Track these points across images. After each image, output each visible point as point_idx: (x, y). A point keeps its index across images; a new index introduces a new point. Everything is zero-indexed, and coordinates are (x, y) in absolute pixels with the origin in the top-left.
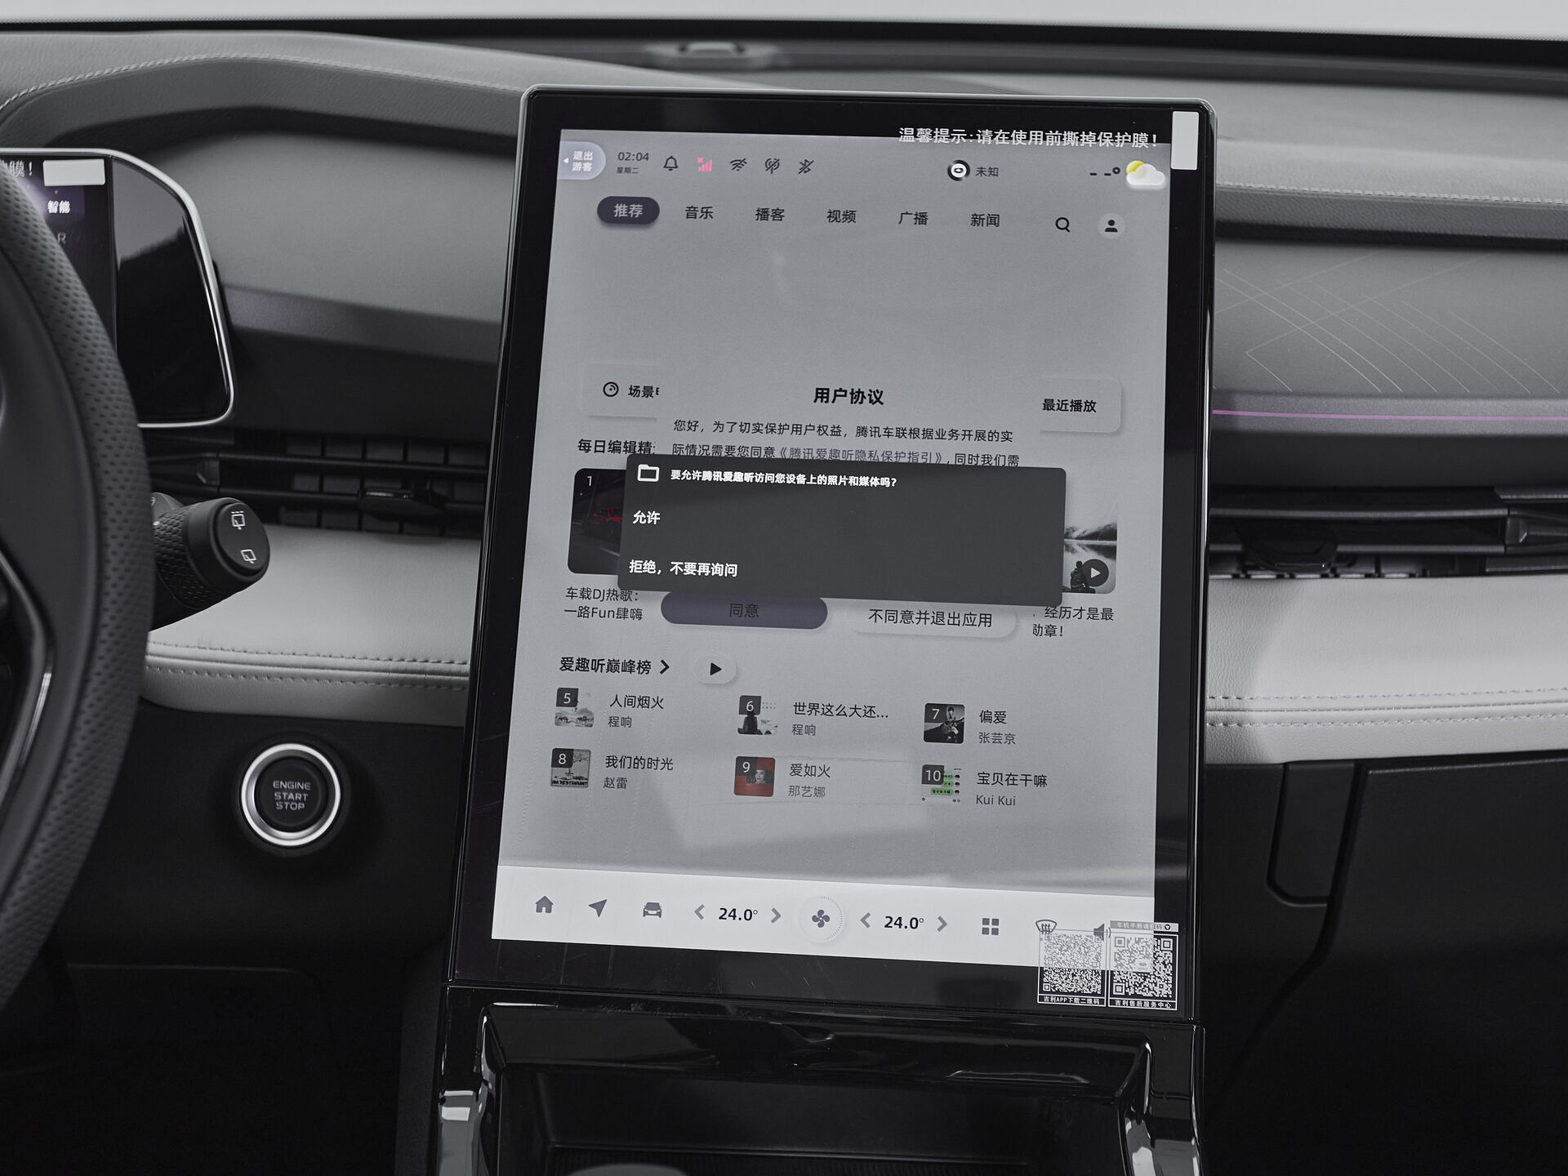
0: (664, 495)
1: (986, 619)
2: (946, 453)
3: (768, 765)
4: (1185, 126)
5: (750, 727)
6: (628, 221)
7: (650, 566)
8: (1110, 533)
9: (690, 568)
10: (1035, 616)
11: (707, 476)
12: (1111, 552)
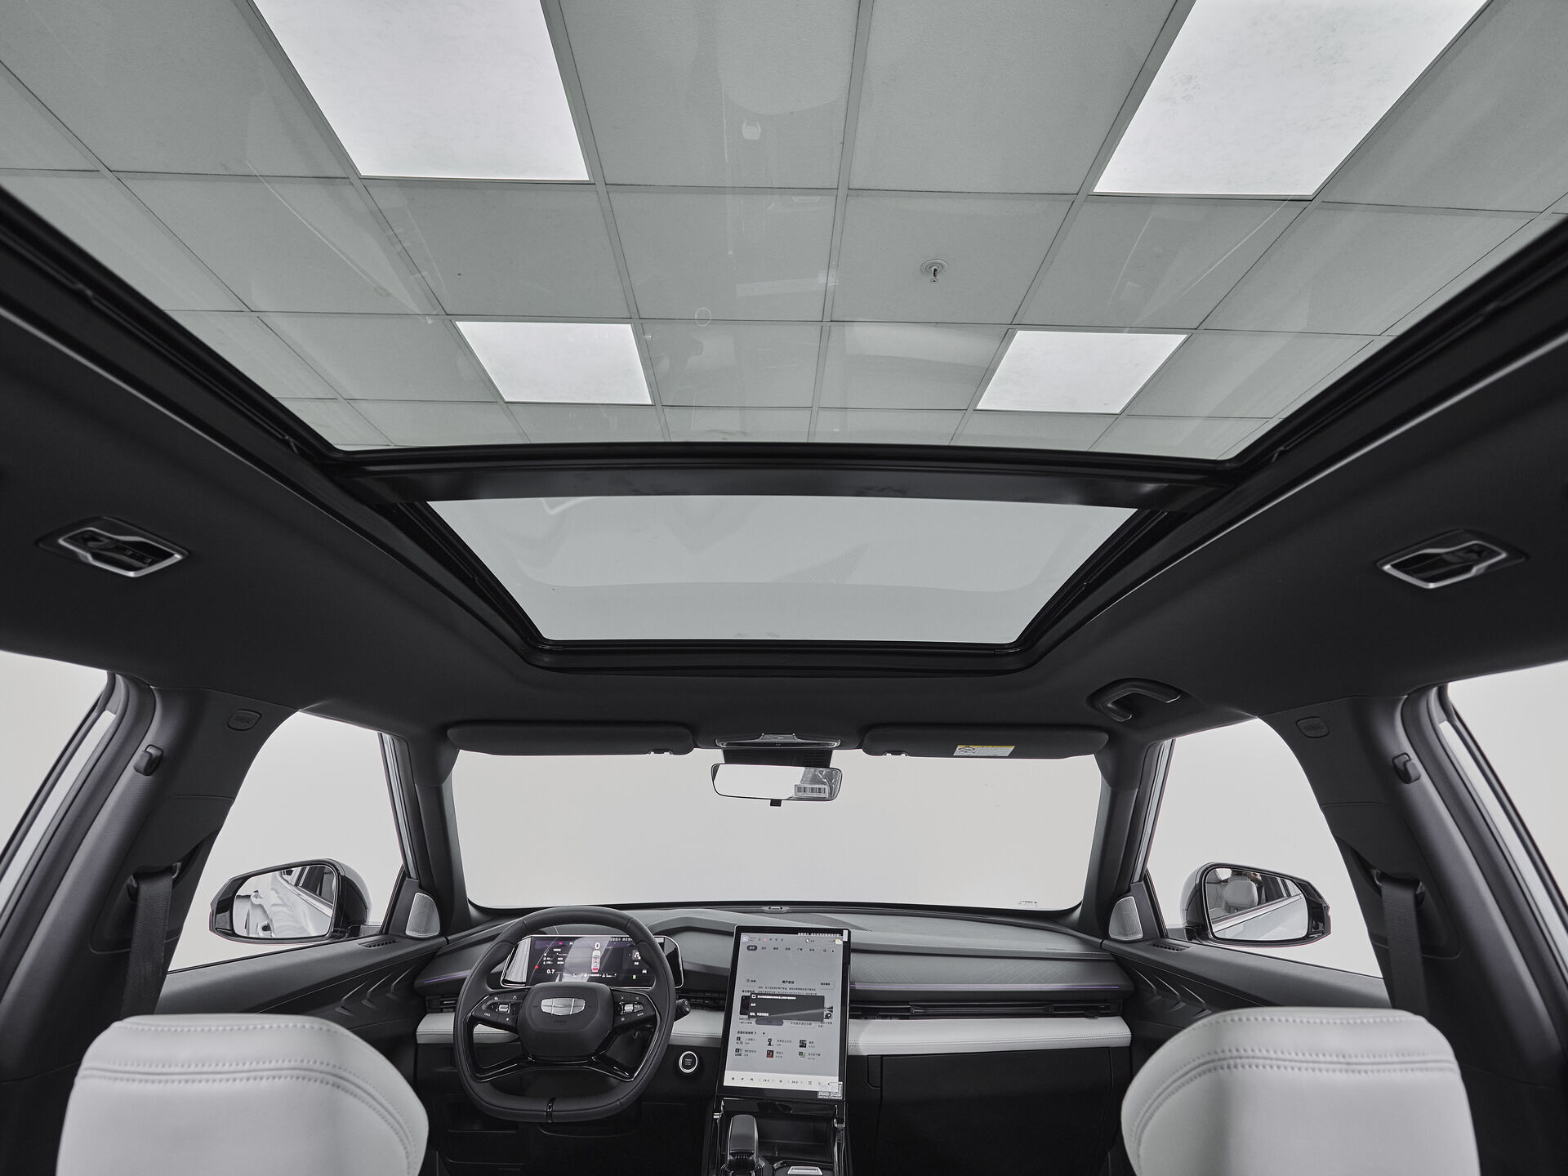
0: (754, 1001)
1: (810, 1024)
2: (804, 993)
3: (772, 1052)
4: (845, 933)
5: (770, 1045)
6: (752, 950)
7: (754, 1014)
8: (832, 1008)
9: (760, 1014)
10: (819, 1023)
11: (764, 997)
12: (832, 1011)
